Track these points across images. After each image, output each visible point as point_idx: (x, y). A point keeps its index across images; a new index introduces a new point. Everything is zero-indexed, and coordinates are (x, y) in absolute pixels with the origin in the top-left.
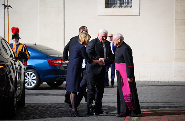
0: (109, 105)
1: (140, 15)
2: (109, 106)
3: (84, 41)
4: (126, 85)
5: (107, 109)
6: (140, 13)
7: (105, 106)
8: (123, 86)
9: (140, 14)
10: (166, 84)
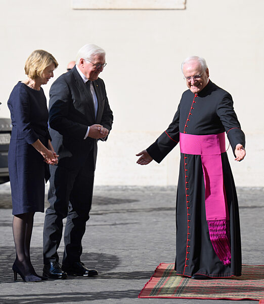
0: (100, 252)
1: (185, 8)
2: (101, 255)
3: (36, 71)
4: (215, 193)
5: (96, 261)
6: (185, 3)
7: (90, 254)
8: (207, 197)
9: (187, 5)
10: (256, 194)
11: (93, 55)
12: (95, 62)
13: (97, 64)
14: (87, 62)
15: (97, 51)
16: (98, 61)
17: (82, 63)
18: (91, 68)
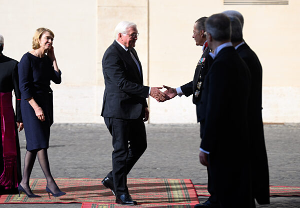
10: (82, 128)
11: (127, 28)
12: (131, 33)
13: (132, 35)
14: (124, 35)
15: (130, 24)
16: (133, 32)
17: (121, 37)
18: (128, 39)
